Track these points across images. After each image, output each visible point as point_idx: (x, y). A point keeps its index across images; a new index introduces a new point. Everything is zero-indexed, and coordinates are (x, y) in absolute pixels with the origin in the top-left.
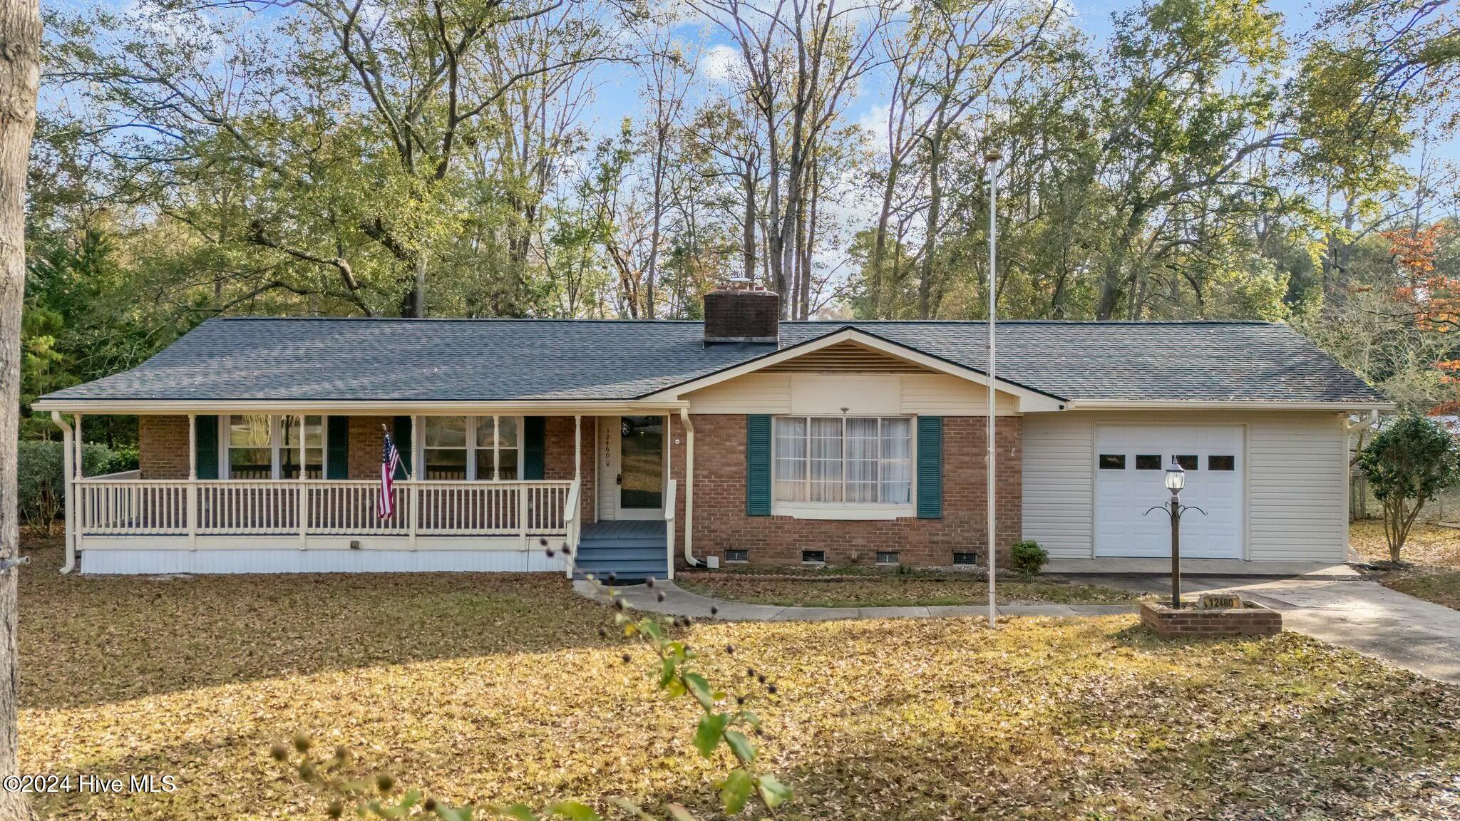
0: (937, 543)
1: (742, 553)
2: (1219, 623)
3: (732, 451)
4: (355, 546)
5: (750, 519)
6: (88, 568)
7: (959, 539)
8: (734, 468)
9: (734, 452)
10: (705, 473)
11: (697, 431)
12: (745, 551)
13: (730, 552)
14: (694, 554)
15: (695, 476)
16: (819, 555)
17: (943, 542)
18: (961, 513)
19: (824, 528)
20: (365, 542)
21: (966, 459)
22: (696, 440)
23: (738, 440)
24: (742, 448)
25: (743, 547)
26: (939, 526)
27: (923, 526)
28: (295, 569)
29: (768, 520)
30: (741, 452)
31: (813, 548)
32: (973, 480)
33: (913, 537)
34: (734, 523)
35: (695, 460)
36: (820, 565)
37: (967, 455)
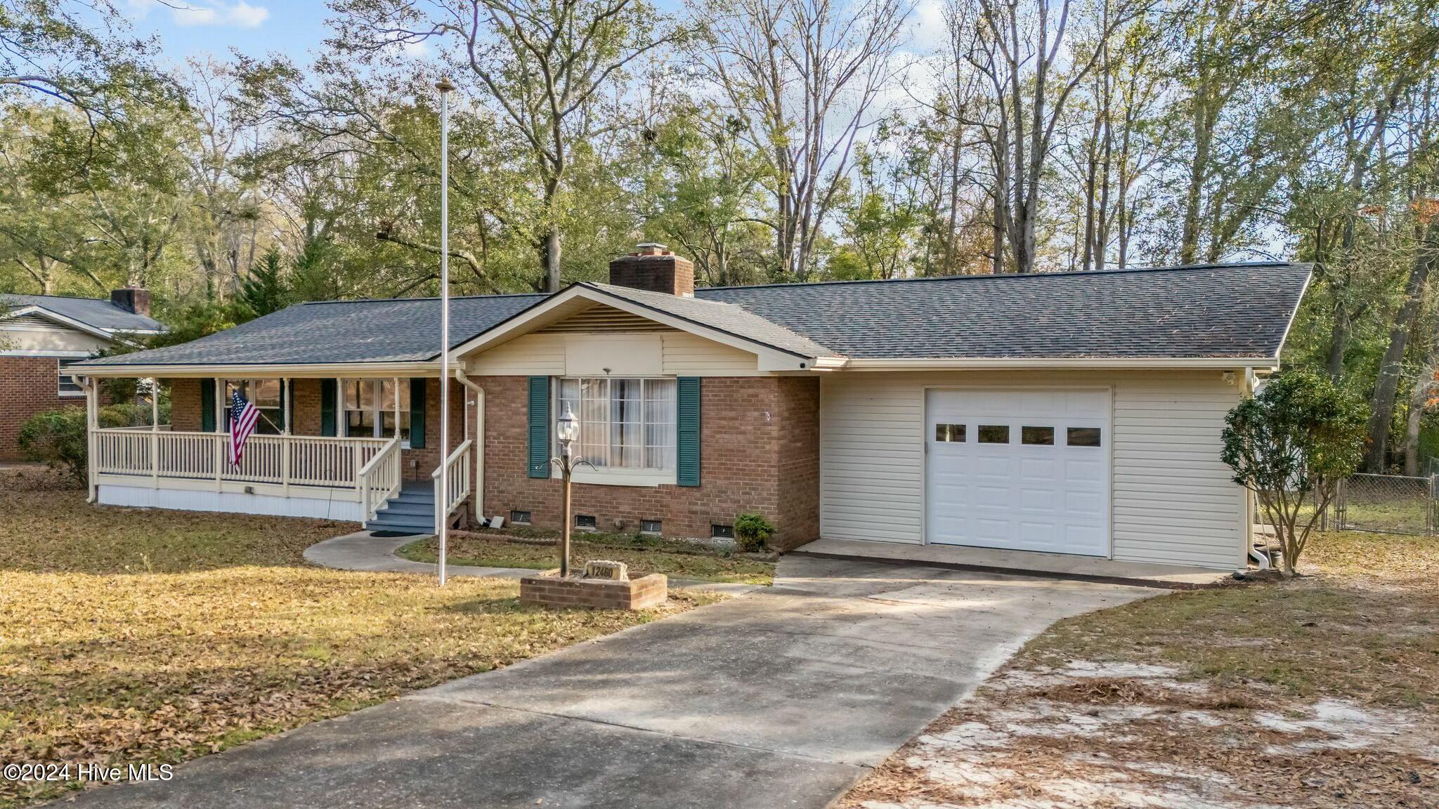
0: (695, 513)
1: (526, 514)
2: (573, 593)
3: (517, 413)
4: (249, 491)
5: (532, 481)
6: (102, 500)
7: (716, 510)
8: (518, 430)
9: (518, 414)
10: (494, 434)
11: (487, 393)
12: (529, 513)
13: (515, 514)
14: (484, 513)
15: (486, 437)
16: (591, 520)
17: (703, 513)
18: (719, 482)
19: (595, 492)
20: (258, 488)
21: (724, 423)
22: (486, 401)
23: (520, 404)
24: (525, 410)
25: (526, 509)
26: (698, 494)
27: (683, 494)
28: (216, 508)
29: (547, 483)
30: (524, 414)
31: (584, 513)
32: (730, 446)
33: (674, 505)
34: (518, 485)
35: (486, 422)
36: (591, 529)
37: (724, 419)
